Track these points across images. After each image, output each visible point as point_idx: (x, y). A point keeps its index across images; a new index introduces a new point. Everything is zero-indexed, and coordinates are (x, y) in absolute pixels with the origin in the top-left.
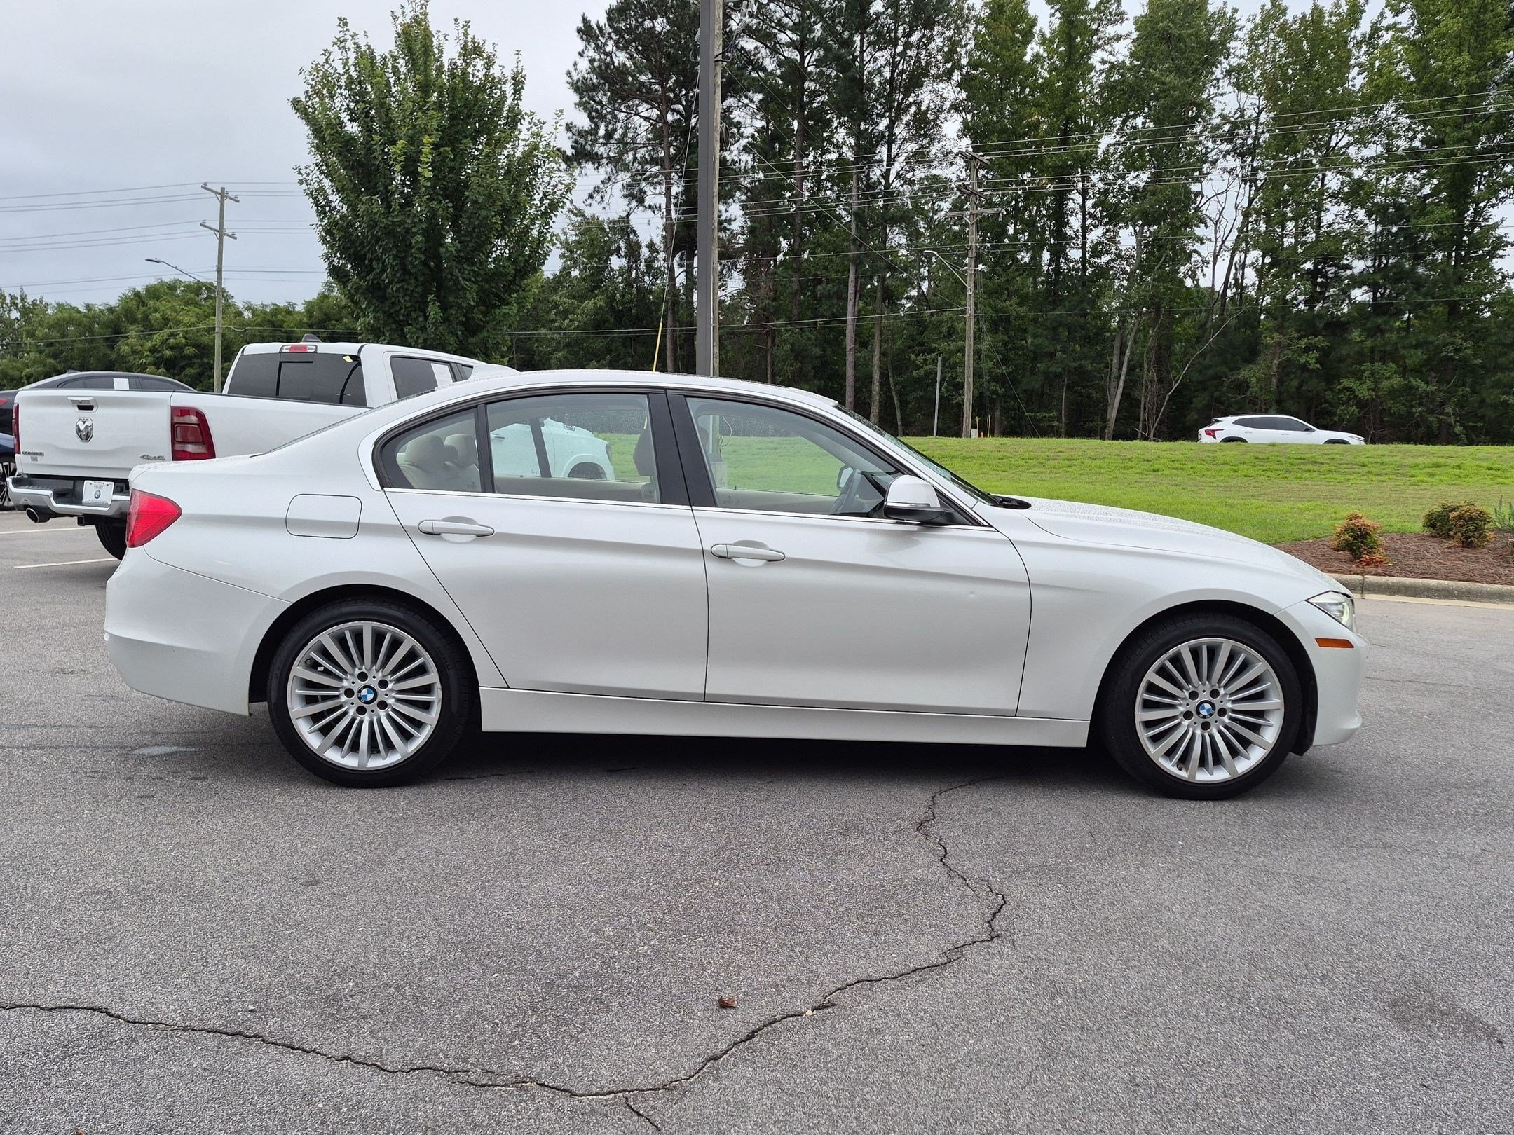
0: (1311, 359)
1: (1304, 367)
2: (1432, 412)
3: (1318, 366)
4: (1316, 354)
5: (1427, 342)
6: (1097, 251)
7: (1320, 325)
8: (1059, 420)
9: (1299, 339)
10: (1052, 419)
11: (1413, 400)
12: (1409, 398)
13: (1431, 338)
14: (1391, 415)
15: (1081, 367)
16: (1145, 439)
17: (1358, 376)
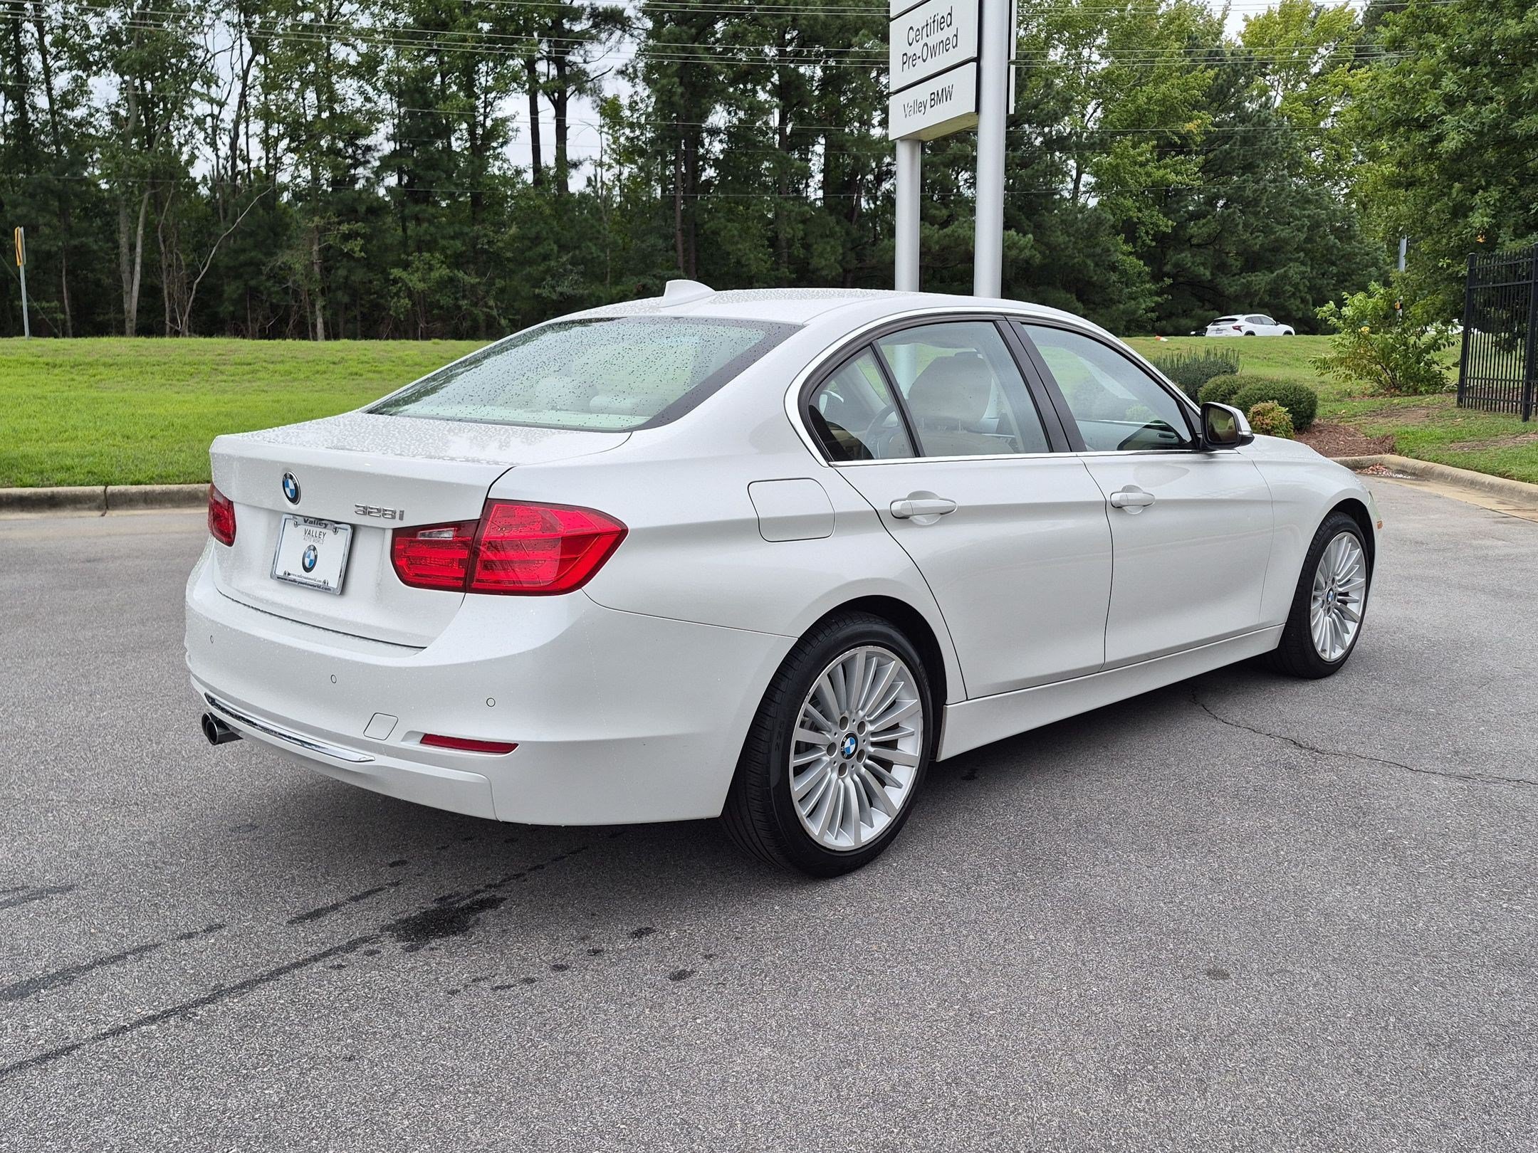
0: (356, 246)
1: (349, 255)
2: (475, 305)
3: (363, 254)
4: (360, 241)
5: (462, 234)
6: (68, 101)
7: (362, 209)
8: (64, 312)
9: (339, 223)
10: (55, 310)
11: (457, 293)
12: (453, 290)
13: (466, 230)
14: (441, 308)
15: (83, 245)
16: (176, 334)
17: (406, 266)
